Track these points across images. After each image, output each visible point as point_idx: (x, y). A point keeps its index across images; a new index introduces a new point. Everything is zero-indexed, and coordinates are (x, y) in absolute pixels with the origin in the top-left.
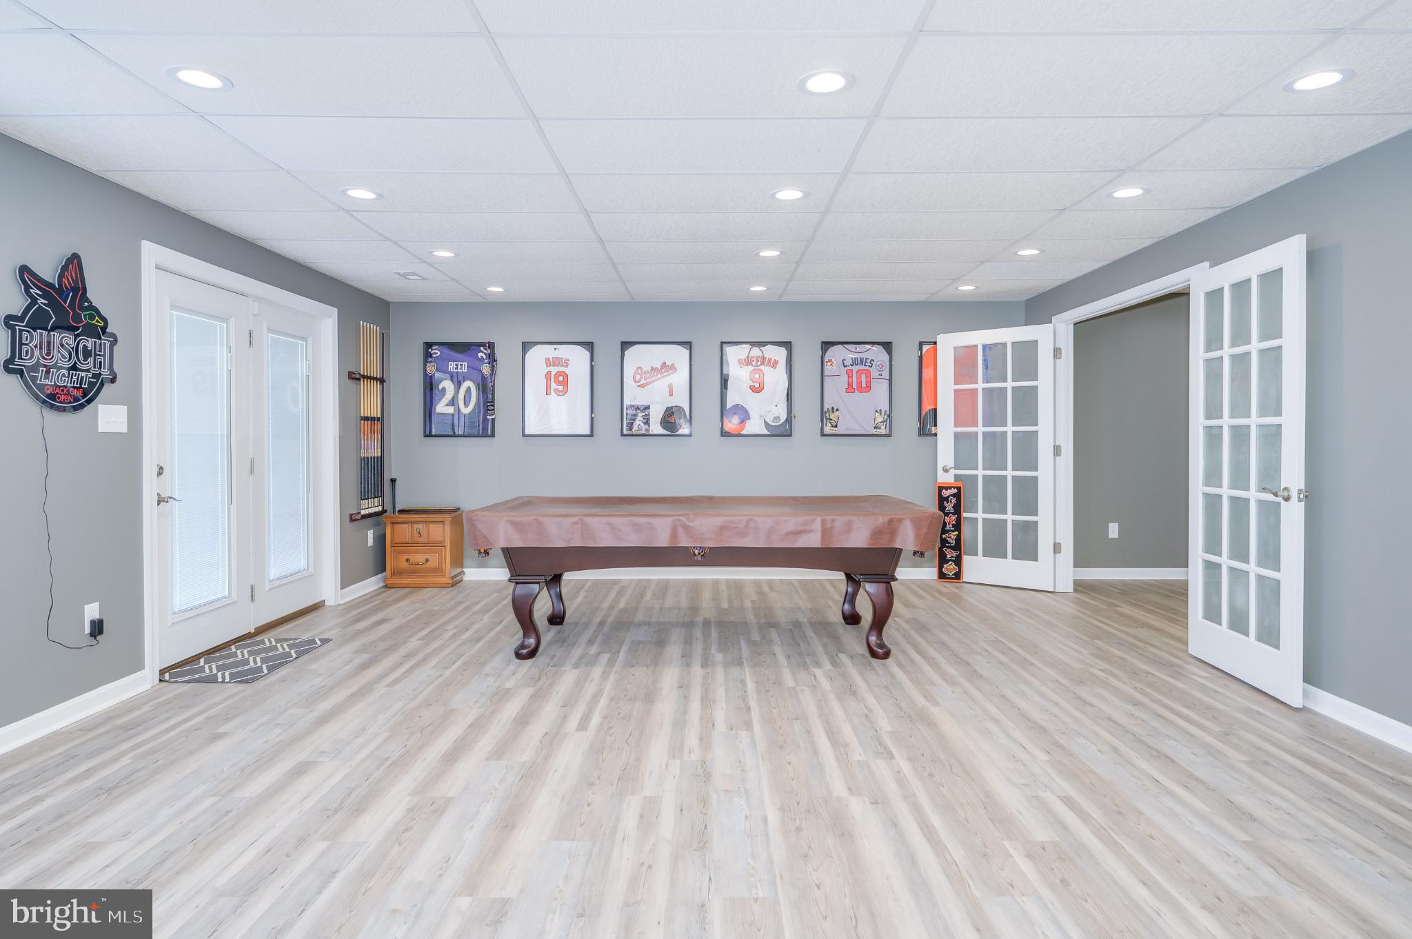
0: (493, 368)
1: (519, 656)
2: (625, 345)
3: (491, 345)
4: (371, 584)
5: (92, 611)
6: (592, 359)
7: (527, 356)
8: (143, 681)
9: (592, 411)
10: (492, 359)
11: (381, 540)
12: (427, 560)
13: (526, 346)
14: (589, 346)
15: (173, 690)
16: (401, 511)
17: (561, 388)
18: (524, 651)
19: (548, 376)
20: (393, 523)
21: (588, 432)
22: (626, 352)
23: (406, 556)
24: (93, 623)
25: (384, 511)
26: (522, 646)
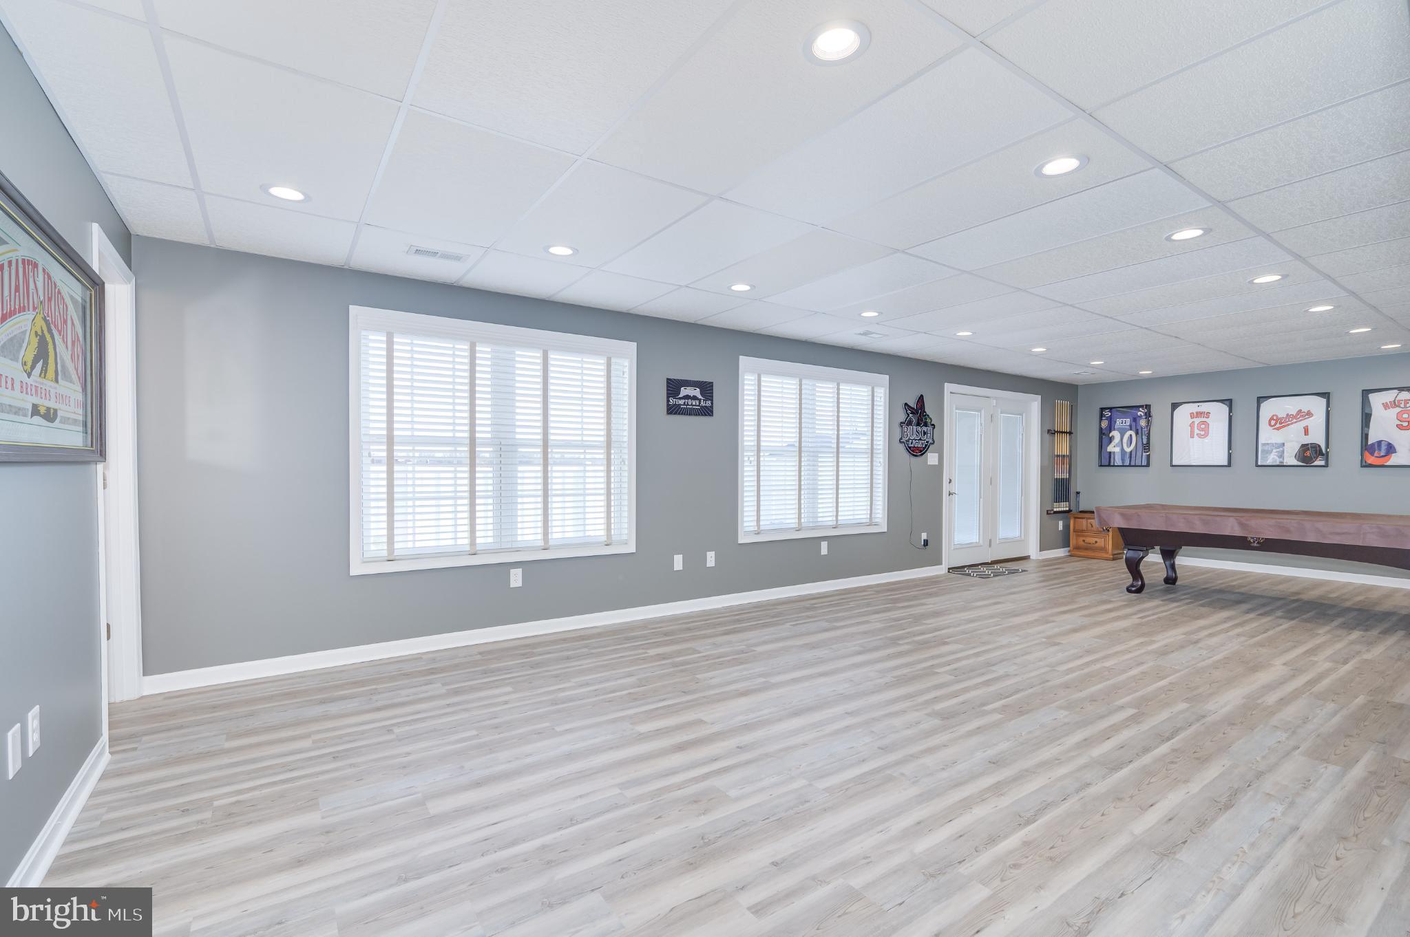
0: (1148, 422)
1: (1129, 590)
2: (1260, 400)
3: (1148, 407)
4: (1060, 553)
5: (924, 536)
6: (1230, 411)
7: (1175, 412)
8: (940, 570)
9: (1230, 448)
10: (1148, 415)
11: (1066, 527)
12: (1096, 542)
13: (1175, 406)
14: (1229, 402)
15: (952, 575)
16: (1081, 512)
17: (1202, 433)
18: (1133, 589)
19: (1192, 426)
20: (1075, 518)
21: (1226, 464)
22: (1262, 405)
23: (1084, 538)
24: (924, 540)
25: (1070, 511)
26: (1132, 586)
